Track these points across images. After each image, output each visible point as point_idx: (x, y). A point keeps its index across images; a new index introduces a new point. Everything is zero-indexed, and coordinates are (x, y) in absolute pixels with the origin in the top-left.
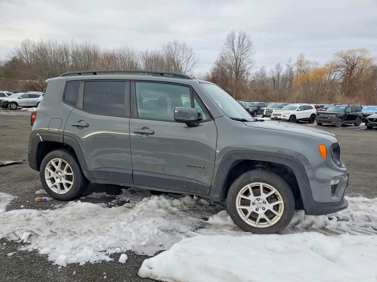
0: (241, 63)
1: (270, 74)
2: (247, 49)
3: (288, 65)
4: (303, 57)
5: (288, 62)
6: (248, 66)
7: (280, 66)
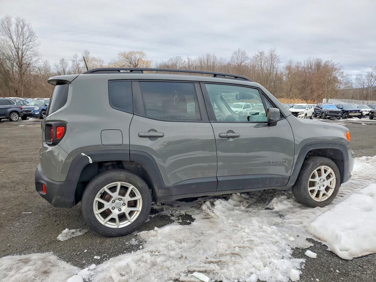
0: (23, 55)
1: (55, 69)
2: (29, 39)
3: (73, 61)
4: (89, 53)
5: (74, 57)
6: (34, 59)
7: (65, 61)
